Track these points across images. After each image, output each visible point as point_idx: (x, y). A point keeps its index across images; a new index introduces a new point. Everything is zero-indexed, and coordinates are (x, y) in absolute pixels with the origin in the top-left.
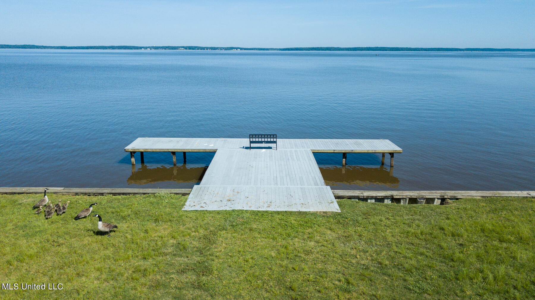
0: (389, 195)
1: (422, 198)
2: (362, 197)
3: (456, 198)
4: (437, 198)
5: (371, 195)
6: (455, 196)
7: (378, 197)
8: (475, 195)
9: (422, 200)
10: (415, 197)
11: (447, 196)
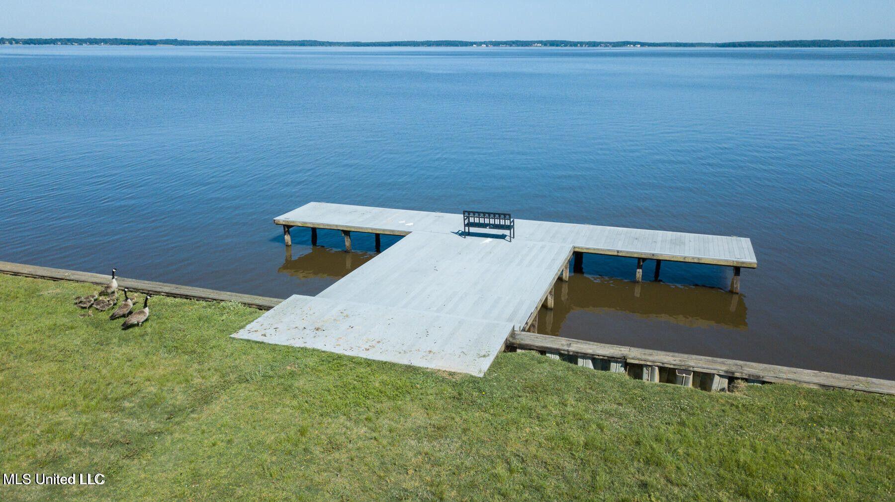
0: (618, 356)
1: (687, 371)
2: (566, 353)
3: (761, 379)
4: (718, 375)
5: (583, 351)
6: (760, 376)
7: (597, 357)
8: (807, 379)
9: (684, 375)
10: (672, 367)
11: (742, 373)
